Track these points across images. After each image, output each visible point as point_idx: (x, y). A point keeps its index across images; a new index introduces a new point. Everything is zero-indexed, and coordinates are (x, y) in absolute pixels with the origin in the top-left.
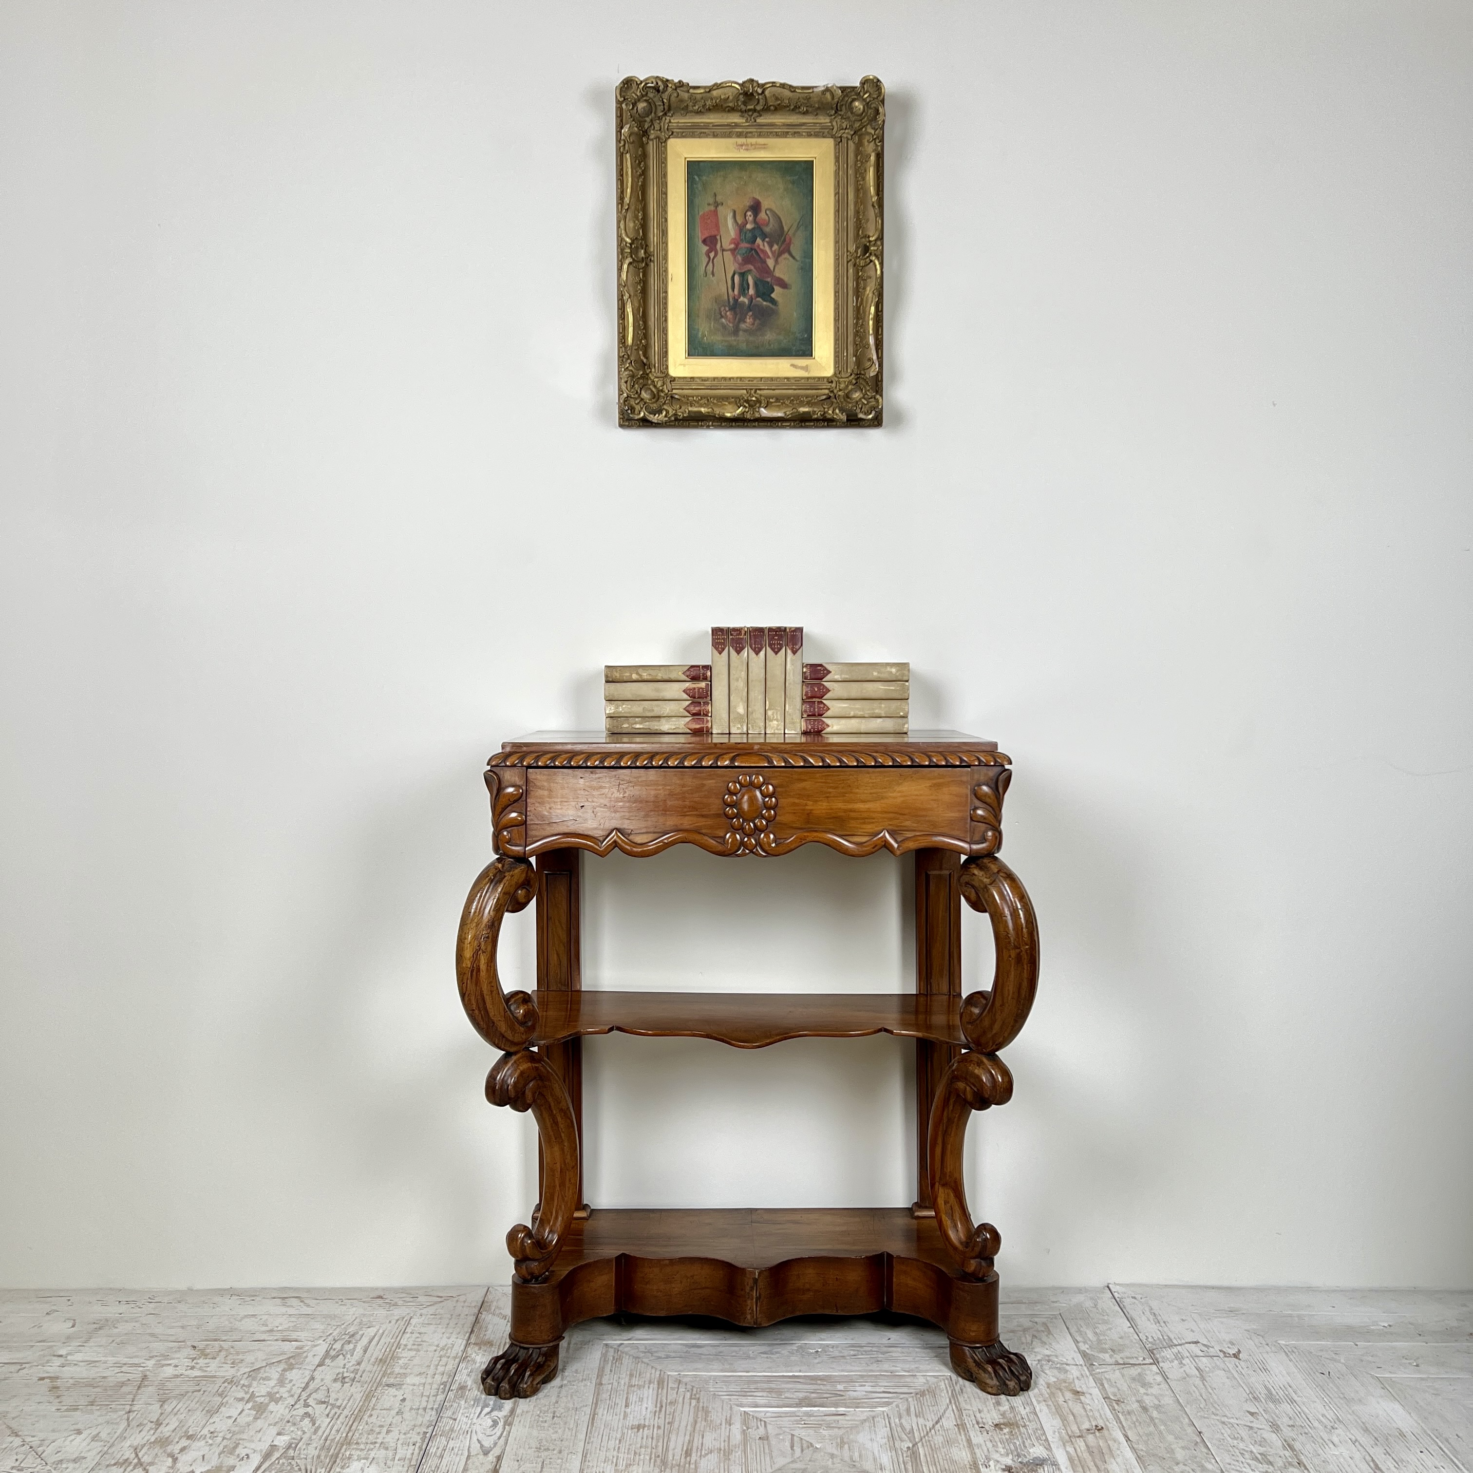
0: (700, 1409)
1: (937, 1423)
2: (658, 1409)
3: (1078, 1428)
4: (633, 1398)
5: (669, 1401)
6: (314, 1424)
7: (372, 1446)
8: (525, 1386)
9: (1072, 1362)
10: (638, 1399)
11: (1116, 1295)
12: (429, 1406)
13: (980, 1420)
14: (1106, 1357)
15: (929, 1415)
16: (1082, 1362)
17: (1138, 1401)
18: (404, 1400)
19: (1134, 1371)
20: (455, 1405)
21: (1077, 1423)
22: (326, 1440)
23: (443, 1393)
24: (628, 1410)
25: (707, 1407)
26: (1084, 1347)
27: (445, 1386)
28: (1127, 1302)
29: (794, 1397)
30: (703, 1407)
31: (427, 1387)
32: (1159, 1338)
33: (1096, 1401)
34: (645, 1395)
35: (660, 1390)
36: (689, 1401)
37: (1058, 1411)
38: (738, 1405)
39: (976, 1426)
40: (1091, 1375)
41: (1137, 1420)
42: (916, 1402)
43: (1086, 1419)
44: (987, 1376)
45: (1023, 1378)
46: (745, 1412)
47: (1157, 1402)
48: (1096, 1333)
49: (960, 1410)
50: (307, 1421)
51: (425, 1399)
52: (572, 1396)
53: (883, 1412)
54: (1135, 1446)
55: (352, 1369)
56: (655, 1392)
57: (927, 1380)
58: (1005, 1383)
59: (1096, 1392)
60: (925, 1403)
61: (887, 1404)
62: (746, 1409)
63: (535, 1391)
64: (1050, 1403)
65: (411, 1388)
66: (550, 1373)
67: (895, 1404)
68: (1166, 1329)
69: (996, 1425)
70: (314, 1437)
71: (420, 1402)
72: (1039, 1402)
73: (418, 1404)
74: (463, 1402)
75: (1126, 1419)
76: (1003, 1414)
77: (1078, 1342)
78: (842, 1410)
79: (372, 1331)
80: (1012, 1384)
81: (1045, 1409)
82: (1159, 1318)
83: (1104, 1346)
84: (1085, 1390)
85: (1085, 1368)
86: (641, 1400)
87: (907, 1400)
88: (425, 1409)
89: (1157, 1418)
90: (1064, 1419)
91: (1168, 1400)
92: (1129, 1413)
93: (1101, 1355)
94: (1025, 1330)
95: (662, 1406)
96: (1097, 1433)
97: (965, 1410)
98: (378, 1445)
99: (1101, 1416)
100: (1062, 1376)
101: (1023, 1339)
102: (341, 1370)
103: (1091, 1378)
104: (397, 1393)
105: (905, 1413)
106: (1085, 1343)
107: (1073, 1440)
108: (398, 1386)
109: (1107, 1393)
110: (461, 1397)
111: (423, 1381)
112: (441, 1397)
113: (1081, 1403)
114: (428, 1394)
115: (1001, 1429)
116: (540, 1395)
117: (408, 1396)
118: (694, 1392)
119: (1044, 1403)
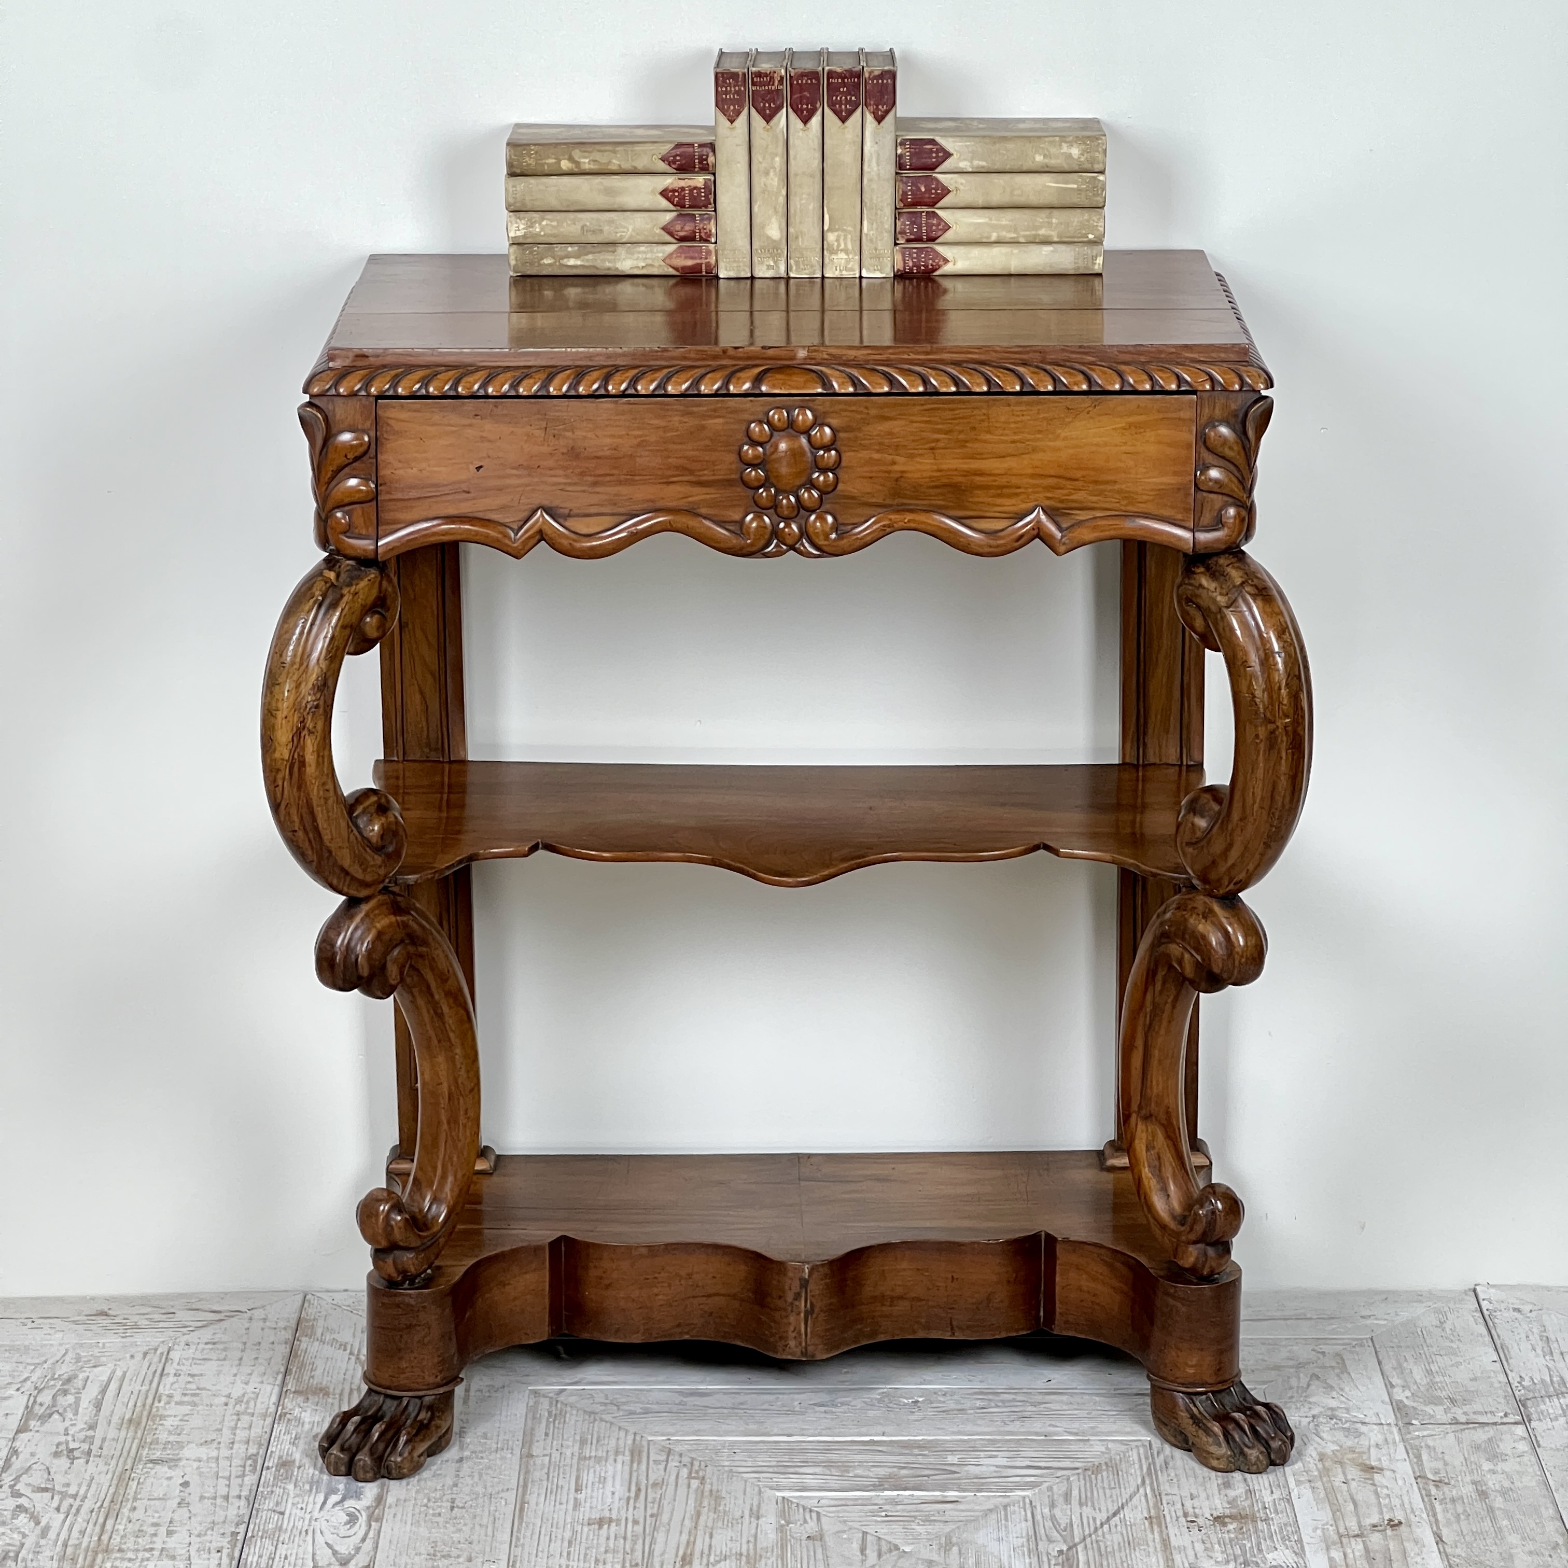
0: (706, 1494)
1: (1114, 1515)
2: (633, 1494)
4: (588, 1478)
5: (651, 1482)
6: (37, 1523)
8: (399, 1459)
10: (597, 1480)
11: (1482, 1303)
12: (233, 1493)
13: (1191, 1511)
14: (1436, 1410)
15: (1102, 1503)
16: (1390, 1418)
17: (1474, 1483)
18: (186, 1484)
19: (1479, 1434)
20: (278, 1491)
21: (1358, 1516)
23: (254, 1471)
24: (581, 1496)
25: (718, 1491)
26: (1399, 1393)
27: (256, 1462)
28: (1499, 1318)
29: (871, 1474)
30: (711, 1491)
31: (224, 1463)
32: (1541, 1381)
33: (1400, 1482)
34: (610, 1473)
35: (635, 1465)
36: (686, 1481)
37: (1331, 1498)
38: (771, 1488)
39: (1182, 1521)
40: (1402, 1439)
41: (1465, 1511)
42: (1083, 1482)
43: (1375, 1510)
44: (1211, 1440)
45: (1275, 1444)
46: (784, 1498)
47: (1507, 1484)
48: (1427, 1370)
49: (1158, 1495)
50: (24, 1518)
51: (222, 1482)
52: (480, 1475)
53: (1024, 1497)
54: (1449, 1550)
55: (83, 1436)
56: (627, 1468)
57: (1107, 1448)
58: (1242, 1453)
59: (1404, 1467)
60: (1099, 1484)
61: (1033, 1485)
62: (786, 1494)
63: (416, 1468)
64: (1319, 1484)
65: (196, 1465)
66: (440, 1438)
67: (1046, 1485)
69: (1217, 1519)
70: (43, 1542)
71: (215, 1486)
72: (1298, 1483)
73: (212, 1490)
74: (291, 1487)
75: (1446, 1511)
76: (1232, 1502)
77: (1391, 1384)
78: (952, 1494)
79: (102, 1373)
80: (1254, 1454)
81: (1306, 1491)
83: (1436, 1392)
84: (1385, 1463)
85: (1394, 1428)
86: (603, 1481)
87: (1068, 1479)
88: (226, 1498)
89: (1500, 1509)
90: (1336, 1511)
91: (1530, 1481)
92: (1453, 1500)
93: (1427, 1408)
94: (1298, 1366)
95: (639, 1490)
96: (1390, 1533)
97: (1166, 1494)
99: (1403, 1505)
100: (1349, 1443)
101: (1292, 1384)
102: (64, 1440)
103: (1401, 1445)
104: (170, 1473)
105: (1061, 1500)
106: (1403, 1385)
107: (1346, 1542)
108: (173, 1462)
109: (1422, 1469)
110: (287, 1478)
111: (215, 1453)
112: (250, 1479)
113: (1374, 1485)
114: (227, 1474)
115: (1224, 1527)
116: (426, 1474)
117: (194, 1480)
118: (696, 1467)
119: (1308, 1485)
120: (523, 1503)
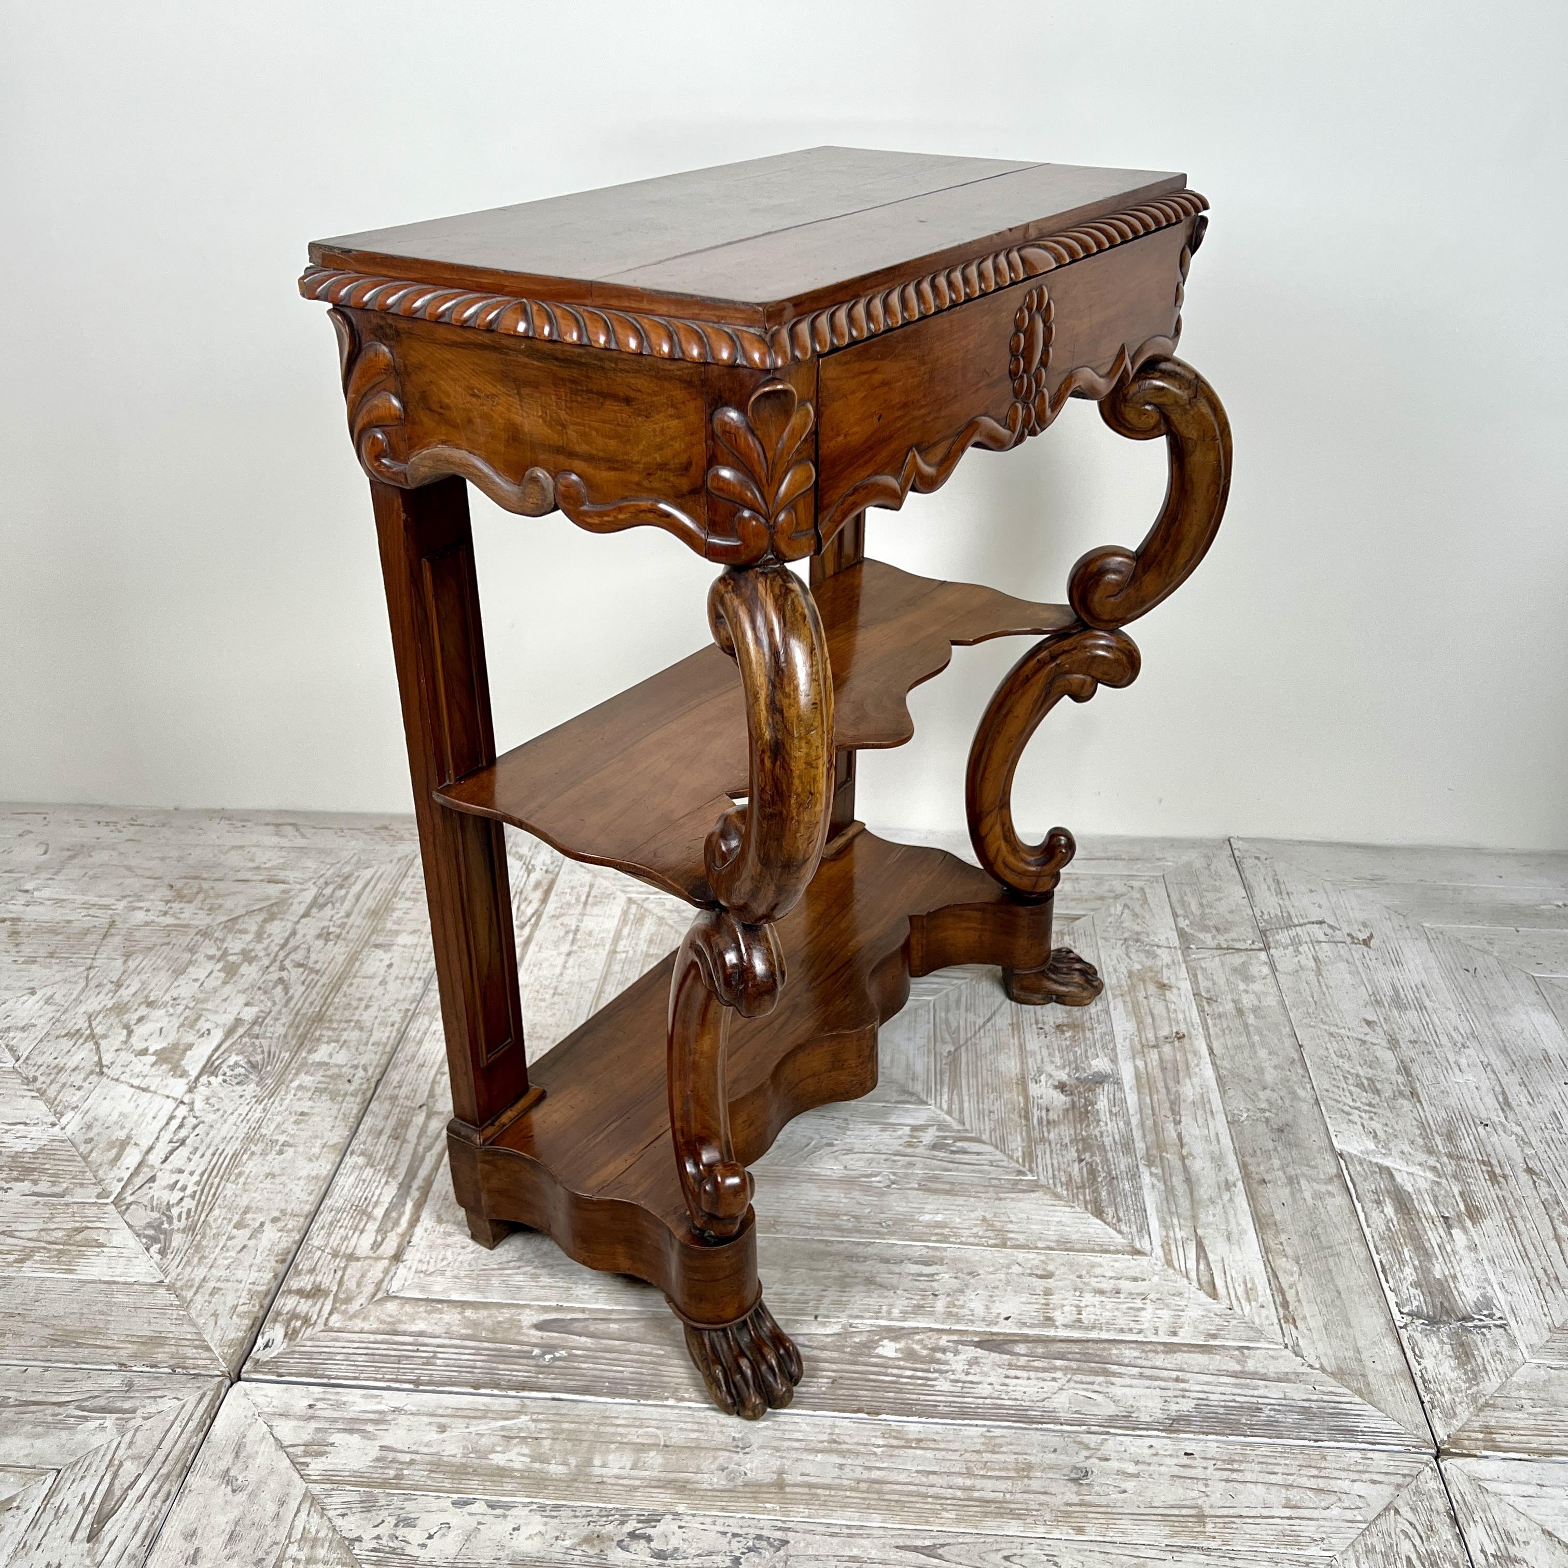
1: (989, 1020)
3: (1155, 1034)
6: (286, 994)
7: (346, 1025)
9: (1166, 944)
11: (1236, 852)
12: (417, 976)
13: (1040, 1018)
14: (1207, 938)
16: (1177, 944)
17: (1234, 1001)
18: (390, 966)
19: (1237, 960)
21: (1155, 1028)
22: (297, 1014)
26: (1183, 923)
28: (1248, 863)
31: (419, 949)
32: (1276, 915)
33: (1184, 999)
37: (1135, 1012)
39: (1034, 1026)
40: (1185, 962)
41: (1228, 1026)
43: (1166, 1022)
47: (1256, 1002)
48: (1201, 905)
50: (279, 989)
51: (413, 964)
52: (577, 967)
53: (929, 1001)
54: (1218, 1062)
55: (339, 922)
59: (1186, 986)
60: (981, 993)
61: (936, 992)
64: (1128, 998)
65: (402, 949)
67: (945, 992)
68: (1287, 903)
69: (1058, 1027)
70: (284, 1010)
71: (408, 968)
72: (1115, 997)
73: (405, 971)
75: (1215, 1025)
77: (1178, 916)
79: (367, 874)
81: (1120, 1006)
82: (1283, 887)
83: (1207, 922)
84: (1173, 981)
85: (1179, 952)
87: (960, 988)
88: (412, 979)
89: (1252, 1025)
90: (1140, 1022)
91: (1271, 1001)
92: (1220, 1016)
93: (1201, 936)
94: (1117, 897)
96: (1176, 1043)
98: (352, 1024)
99: (1185, 1019)
100: (1149, 963)
101: (1112, 911)
102: (327, 924)
103: (1183, 966)
104: (384, 956)
105: (954, 1005)
106: (1186, 917)
107: (1146, 1050)
108: (386, 947)
109: (1198, 988)
111: (415, 941)
113: (1165, 1000)
114: (418, 958)
115: (1063, 1032)
117: (395, 961)
119: (1120, 998)
120: (601, 992)
